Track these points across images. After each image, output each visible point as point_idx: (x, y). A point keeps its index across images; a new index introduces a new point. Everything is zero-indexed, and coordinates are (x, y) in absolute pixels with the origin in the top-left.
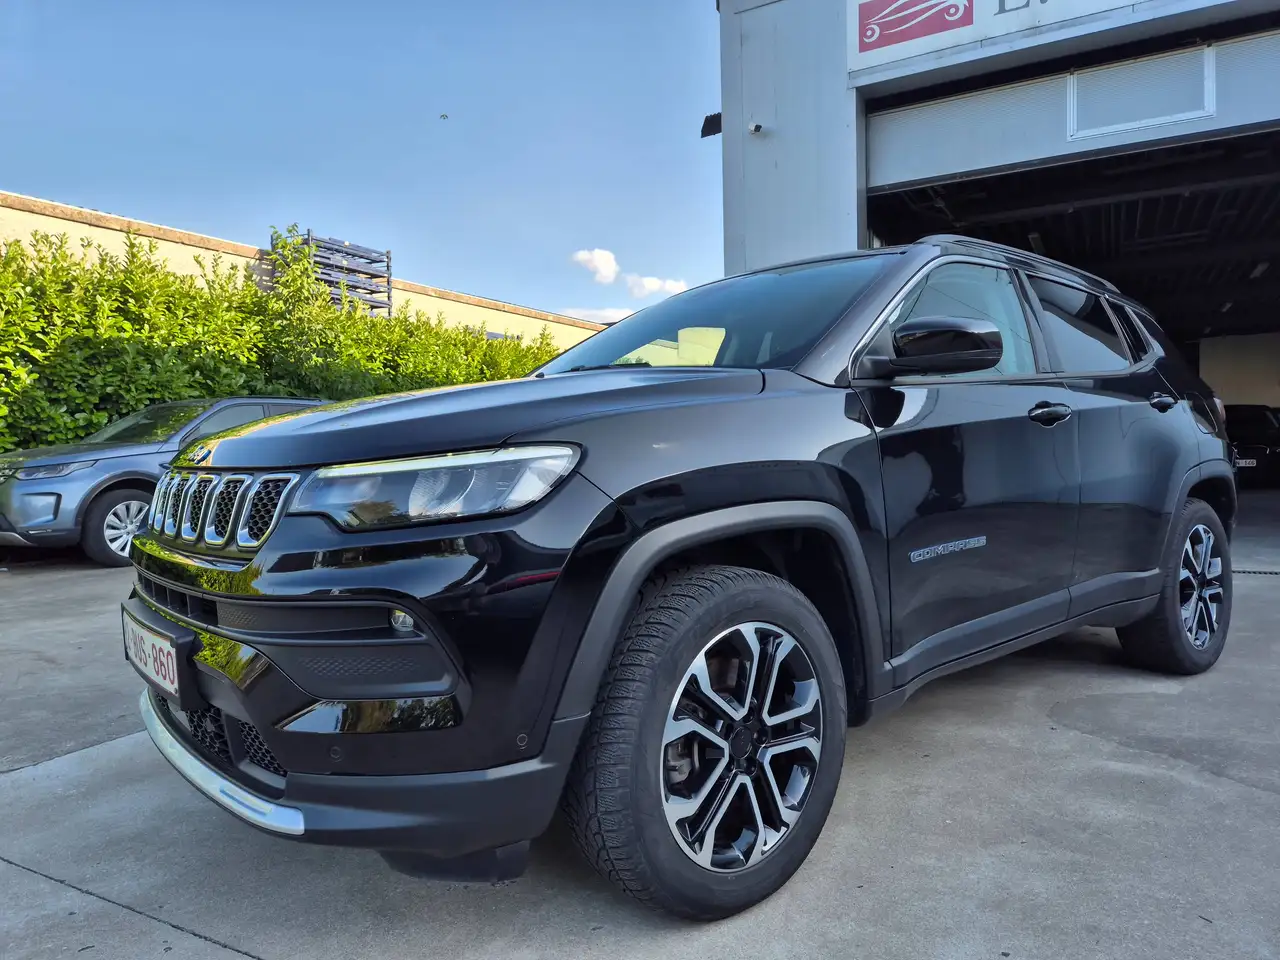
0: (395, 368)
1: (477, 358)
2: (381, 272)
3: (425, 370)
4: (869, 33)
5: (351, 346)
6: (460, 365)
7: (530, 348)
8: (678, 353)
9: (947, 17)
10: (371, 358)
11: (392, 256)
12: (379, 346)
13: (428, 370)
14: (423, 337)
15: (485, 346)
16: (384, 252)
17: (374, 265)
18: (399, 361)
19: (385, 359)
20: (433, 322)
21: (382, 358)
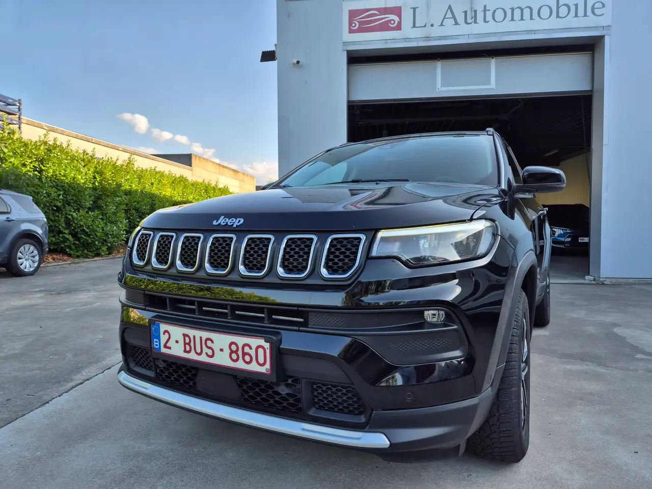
0: (41, 171)
1: (92, 170)
2: (14, 111)
3: (60, 174)
4: (353, 25)
5: (12, 157)
6: (82, 173)
7: (122, 166)
8: (192, 174)
9: (390, 25)
10: (24, 165)
11: (22, 102)
12: (30, 157)
13: (62, 174)
14: (59, 154)
15: (96, 163)
16: (17, 99)
17: (9, 107)
18: (43, 168)
19: (34, 166)
20: (64, 145)
21: (32, 165)
